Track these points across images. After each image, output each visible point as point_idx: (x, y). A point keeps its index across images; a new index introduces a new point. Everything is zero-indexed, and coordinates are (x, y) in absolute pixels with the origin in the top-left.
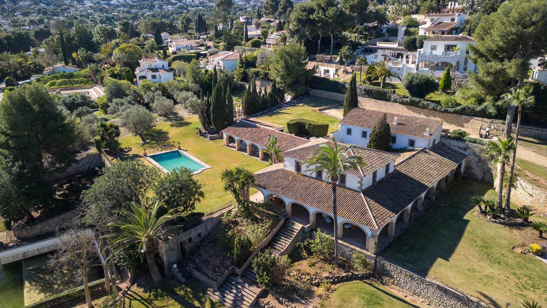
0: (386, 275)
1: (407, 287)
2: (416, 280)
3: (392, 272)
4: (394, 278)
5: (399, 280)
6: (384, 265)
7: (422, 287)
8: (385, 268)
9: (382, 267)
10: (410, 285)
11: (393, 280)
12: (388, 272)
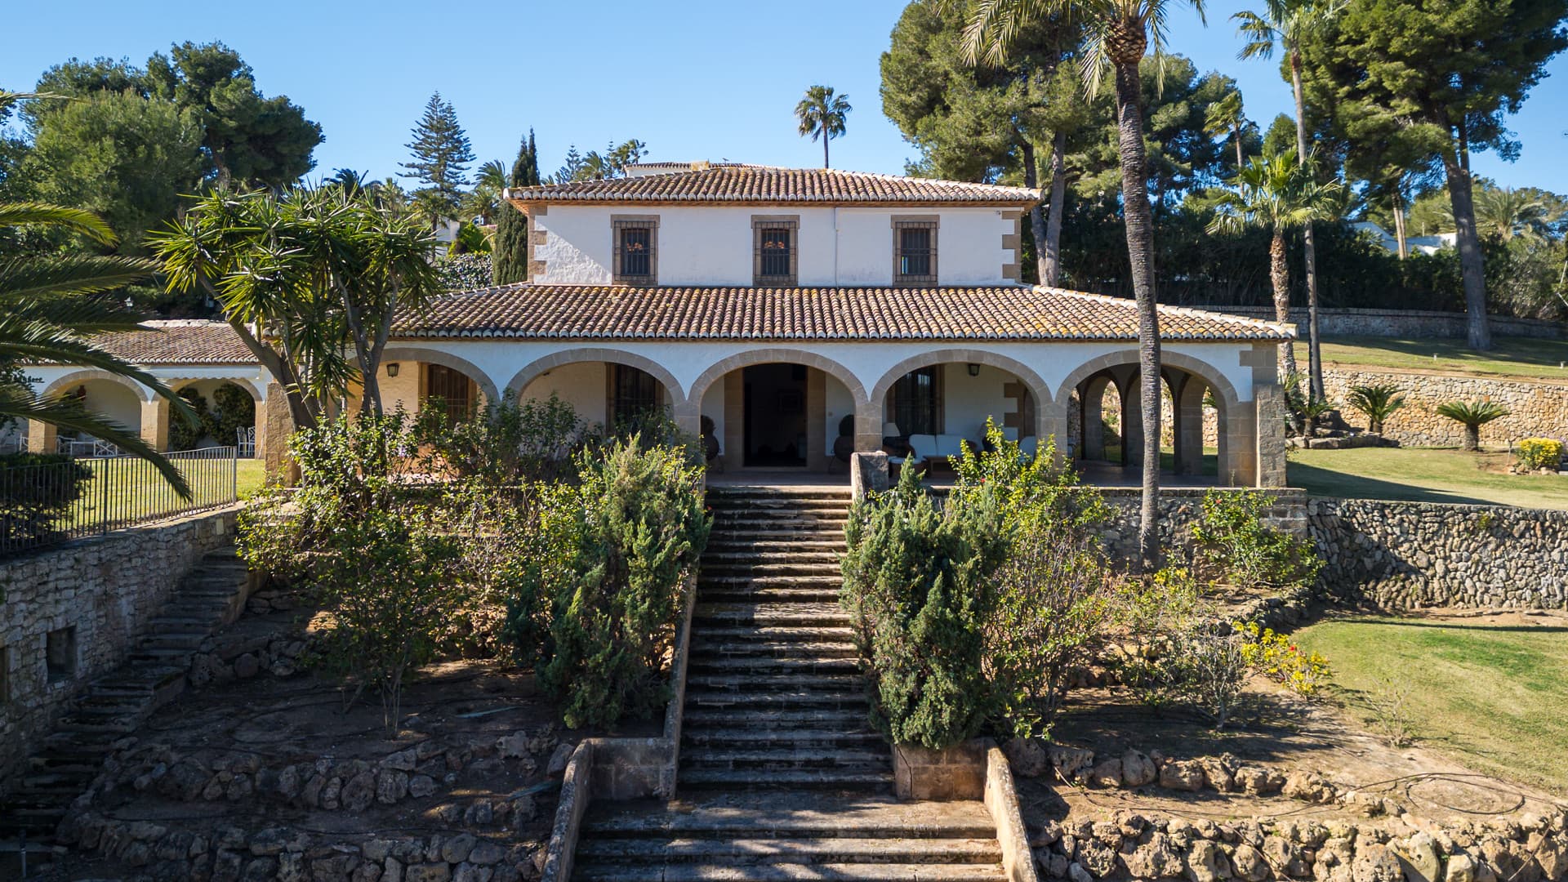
0: (1378, 574)
1: (1496, 586)
2: (1522, 536)
3: (1396, 547)
4: (1417, 571)
5: (1447, 571)
6: (1348, 527)
7: (1556, 555)
8: (1359, 539)
9: (1338, 540)
10: (1502, 573)
11: (1419, 585)
12: (1378, 555)
